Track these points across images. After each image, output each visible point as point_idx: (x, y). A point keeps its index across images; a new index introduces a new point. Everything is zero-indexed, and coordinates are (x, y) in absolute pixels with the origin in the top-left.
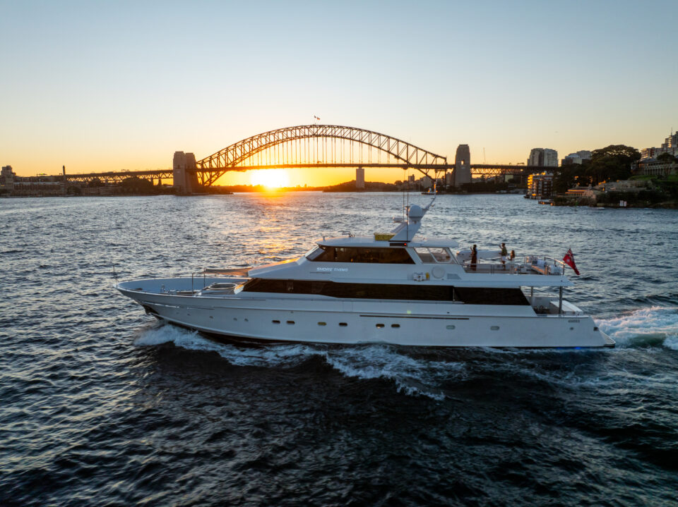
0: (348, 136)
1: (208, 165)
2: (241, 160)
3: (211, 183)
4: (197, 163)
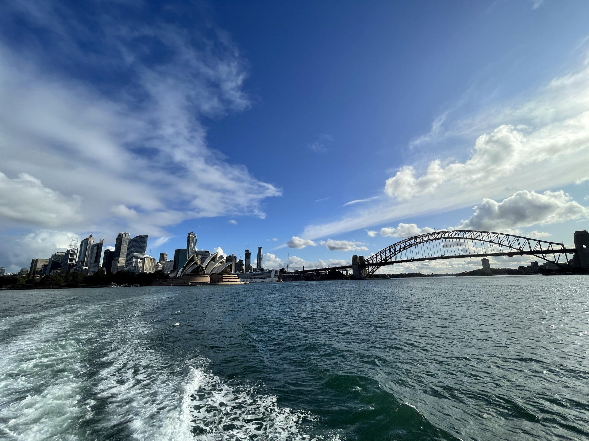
1: (371, 262)
2: (390, 258)
3: (374, 272)
4: (365, 261)
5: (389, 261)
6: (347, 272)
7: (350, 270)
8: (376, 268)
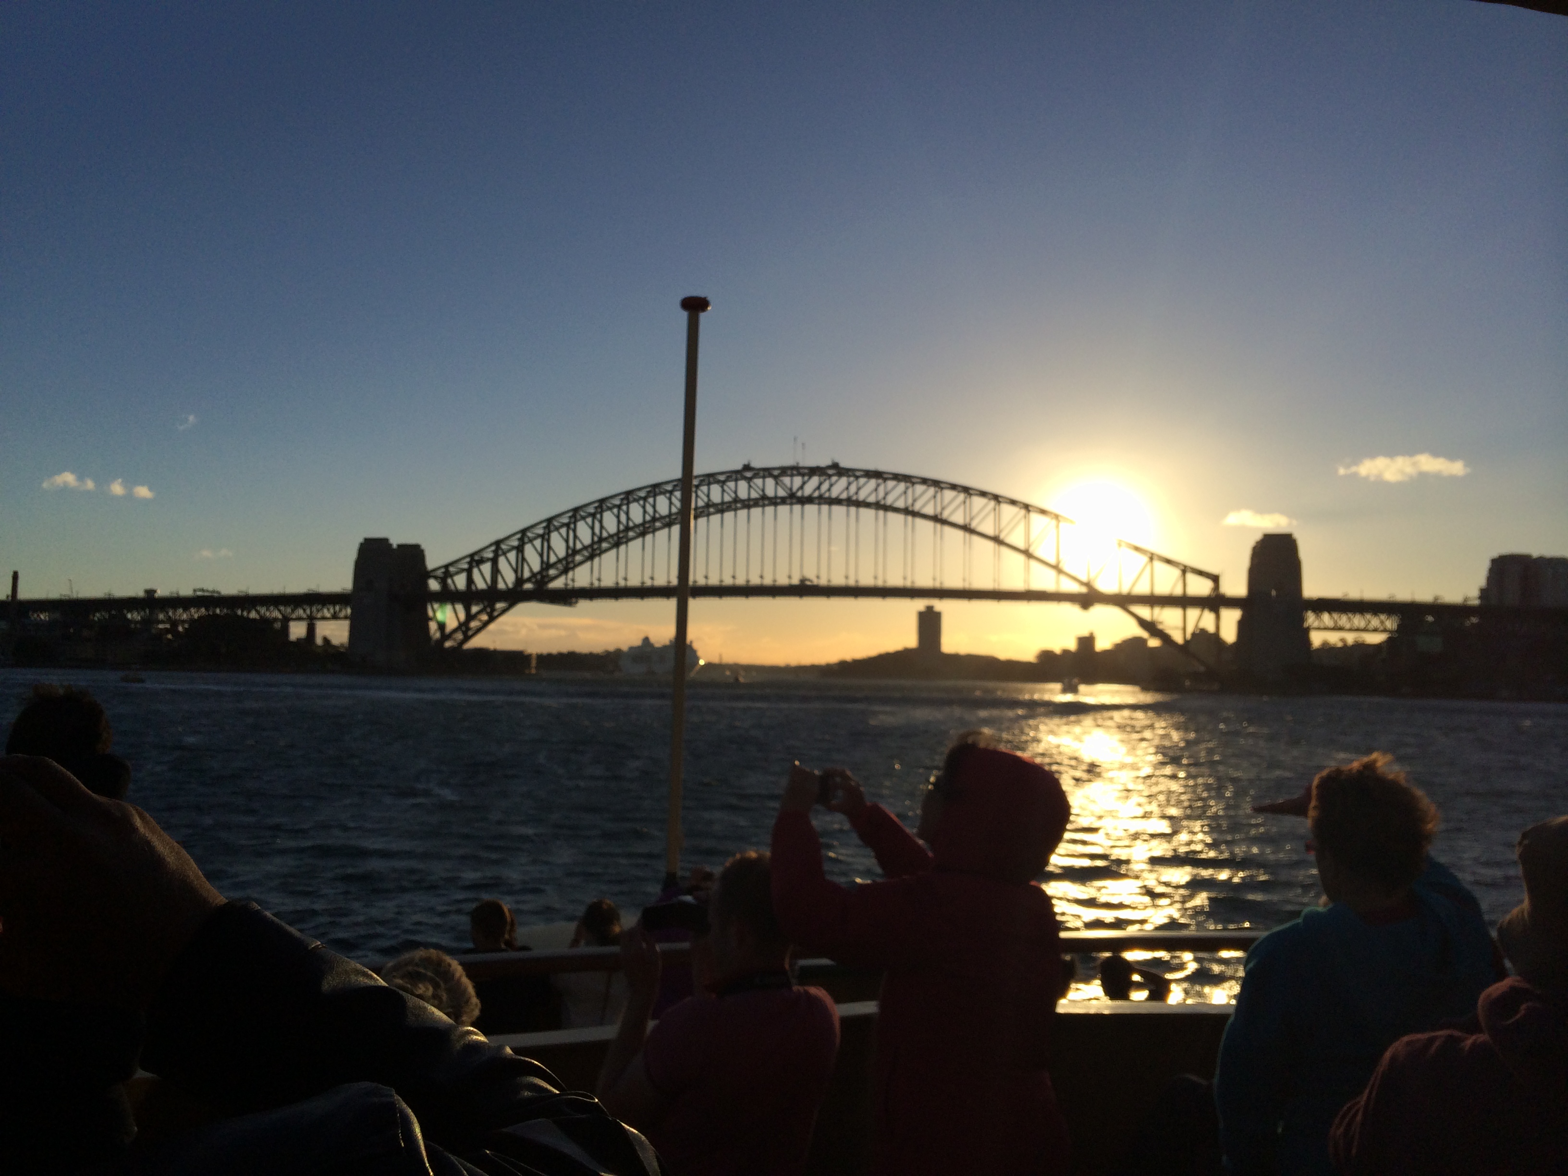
0: (900, 504)
1: (460, 581)
2: (565, 571)
3: (467, 638)
4: (428, 574)
5: (558, 584)
6: (311, 630)
7: (335, 617)
8: (485, 617)
